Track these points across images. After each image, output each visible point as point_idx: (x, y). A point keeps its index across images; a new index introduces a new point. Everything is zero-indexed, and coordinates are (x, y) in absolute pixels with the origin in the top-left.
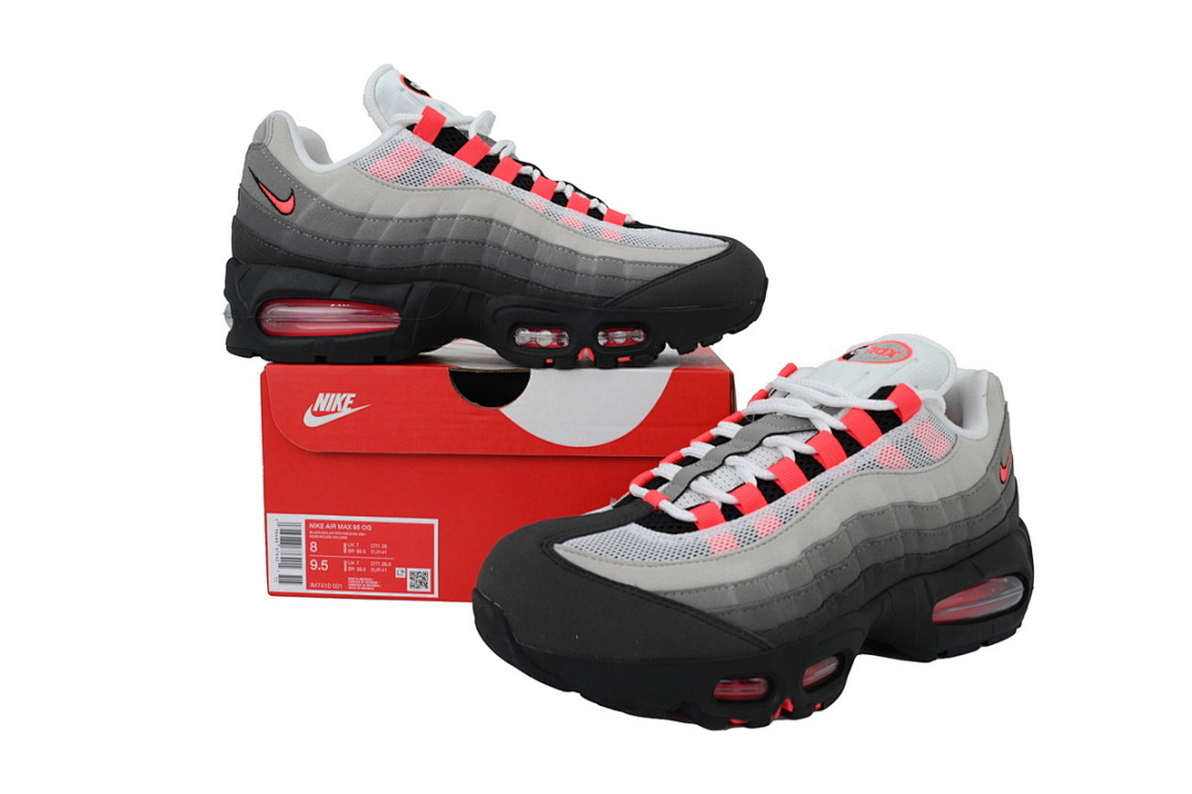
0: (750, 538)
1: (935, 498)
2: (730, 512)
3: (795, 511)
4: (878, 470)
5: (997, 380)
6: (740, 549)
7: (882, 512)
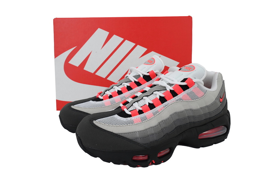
0: (145, 119)
1: (199, 107)
2: (140, 112)
3: (157, 112)
4: (182, 101)
5: (221, 75)
6: (141, 122)
7: (182, 112)
